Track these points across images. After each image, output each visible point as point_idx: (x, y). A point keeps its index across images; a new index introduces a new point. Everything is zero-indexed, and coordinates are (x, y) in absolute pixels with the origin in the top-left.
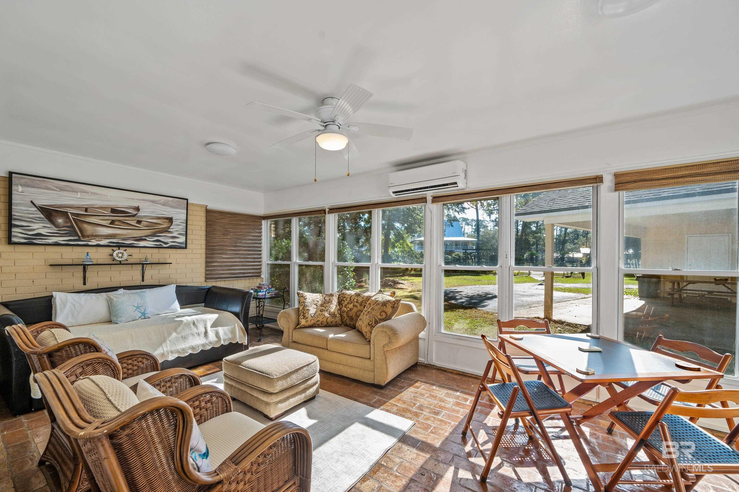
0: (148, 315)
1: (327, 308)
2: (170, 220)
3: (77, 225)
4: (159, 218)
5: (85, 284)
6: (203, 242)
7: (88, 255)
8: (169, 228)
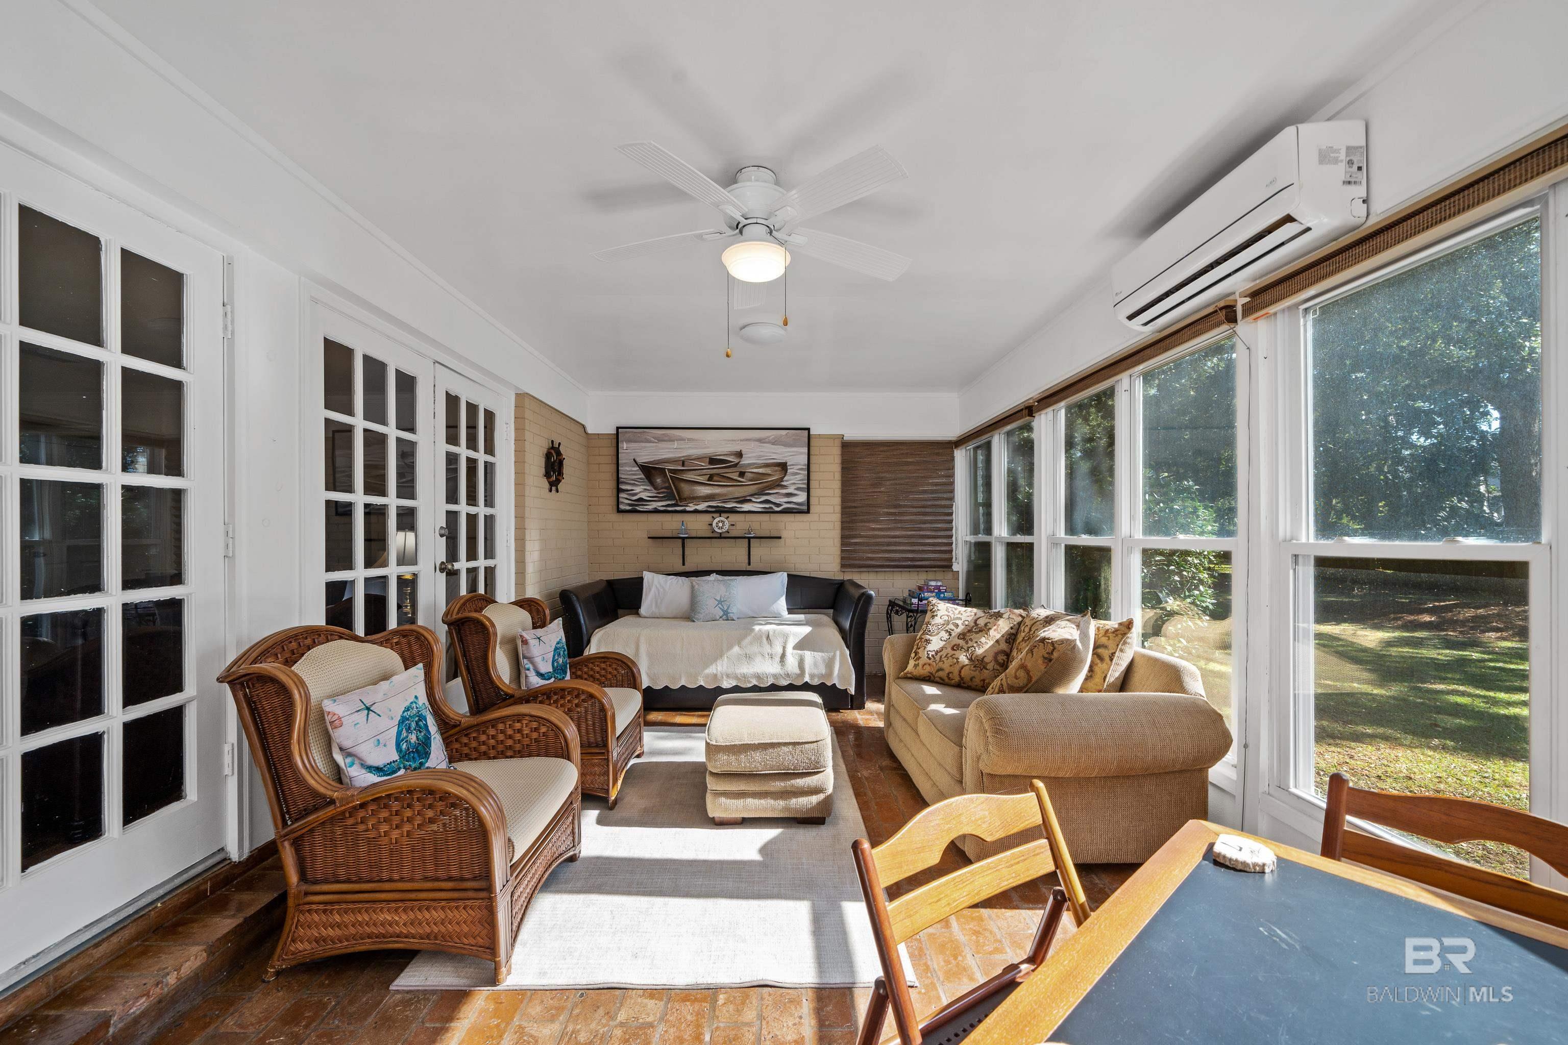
0: (731, 615)
1: (970, 644)
2: (783, 467)
3: (673, 483)
4: (767, 465)
5: (684, 564)
6: (837, 501)
7: (683, 525)
8: (782, 479)
